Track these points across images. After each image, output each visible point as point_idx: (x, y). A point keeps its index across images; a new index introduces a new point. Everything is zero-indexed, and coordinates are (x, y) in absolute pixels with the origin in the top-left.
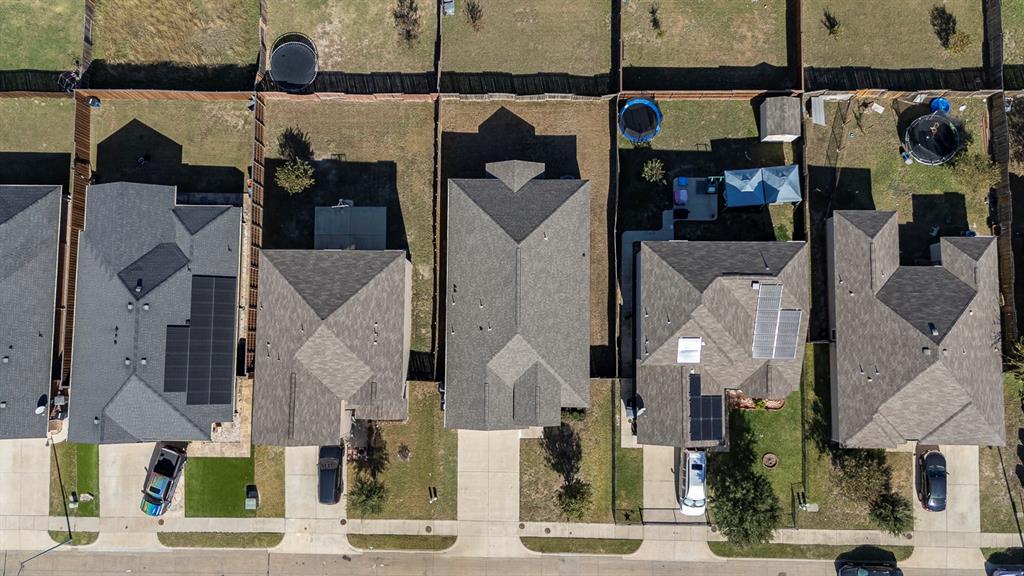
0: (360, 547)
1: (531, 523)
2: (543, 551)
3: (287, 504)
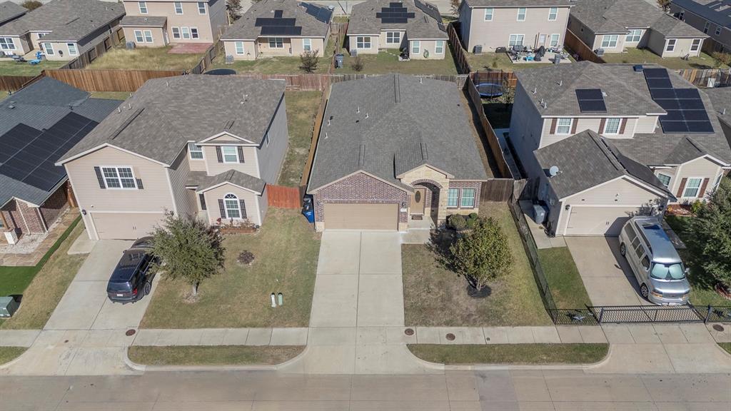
0: (142, 362)
1: (424, 328)
2: (447, 363)
3: (55, 313)
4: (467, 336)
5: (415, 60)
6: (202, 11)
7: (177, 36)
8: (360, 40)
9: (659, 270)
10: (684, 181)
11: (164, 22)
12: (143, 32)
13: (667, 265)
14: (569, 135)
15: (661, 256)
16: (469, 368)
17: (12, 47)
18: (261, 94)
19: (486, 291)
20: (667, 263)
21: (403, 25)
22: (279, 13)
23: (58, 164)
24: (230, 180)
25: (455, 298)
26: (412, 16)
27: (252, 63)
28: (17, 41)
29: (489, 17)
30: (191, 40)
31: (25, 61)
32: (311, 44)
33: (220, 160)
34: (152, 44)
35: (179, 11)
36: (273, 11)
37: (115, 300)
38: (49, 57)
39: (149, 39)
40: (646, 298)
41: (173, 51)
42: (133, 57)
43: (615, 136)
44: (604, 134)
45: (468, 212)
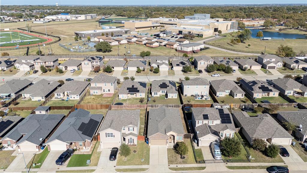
0: (118, 172)
1: (172, 165)
2: (176, 171)
3: (99, 163)
4: (180, 166)
5: (170, 99)
6: (112, 85)
7: (104, 91)
8: (155, 93)
9: (216, 153)
10: (226, 134)
12: (96, 91)
13: (218, 152)
14: (202, 124)
15: (217, 150)
16: (180, 171)
17: (60, 96)
19: (184, 158)
20: (218, 151)
21: (166, 89)
22: (133, 86)
24: (131, 135)
25: (178, 159)
26: (168, 86)
27: (126, 100)
29: (188, 87)
30: (108, 92)
31: (63, 100)
32: (142, 95)
33: (129, 130)
35: (106, 85)
36: (131, 86)
37: (111, 160)
38: (71, 99)
39: (97, 93)
40: (214, 158)
41: (103, 96)
42: (93, 98)
43: (212, 124)
44: (209, 124)
45: (181, 141)
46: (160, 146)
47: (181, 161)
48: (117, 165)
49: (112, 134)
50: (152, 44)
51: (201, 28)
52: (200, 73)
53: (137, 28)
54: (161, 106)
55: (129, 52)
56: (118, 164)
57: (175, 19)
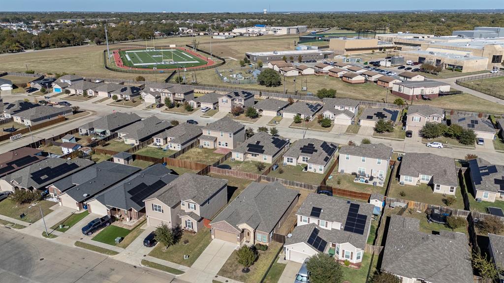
1: (221, 277)
3: (130, 245)
5: (310, 172)
6: (231, 137)
7: (220, 145)
8: (288, 159)
10: (343, 251)
11: (215, 139)
12: (207, 142)
13: (302, 276)
14: (307, 223)
17: (160, 142)
18: (214, 186)
19: (248, 271)
21: (310, 155)
22: (258, 142)
23: (143, 201)
25: (237, 270)
26: (316, 151)
27: (242, 162)
28: (162, 140)
30: (224, 147)
31: (162, 149)
32: (266, 159)
33: (189, 208)
34: (209, 147)
35: (222, 135)
36: (256, 141)
37: (145, 245)
38: (170, 148)
39: (208, 145)
41: (216, 151)
42: (199, 153)
43: (324, 227)
44: (320, 226)
45: (264, 244)
46: (228, 244)
47: (240, 275)
48: (150, 255)
49: (160, 207)
50: (351, 78)
51: (465, 53)
52: (407, 136)
53: (347, 50)
54: (282, 181)
55: (305, 88)
56: (152, 254)
57: (426, 36)
